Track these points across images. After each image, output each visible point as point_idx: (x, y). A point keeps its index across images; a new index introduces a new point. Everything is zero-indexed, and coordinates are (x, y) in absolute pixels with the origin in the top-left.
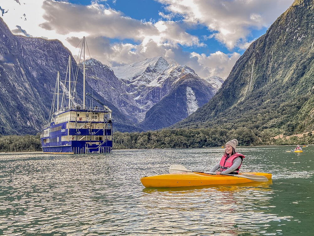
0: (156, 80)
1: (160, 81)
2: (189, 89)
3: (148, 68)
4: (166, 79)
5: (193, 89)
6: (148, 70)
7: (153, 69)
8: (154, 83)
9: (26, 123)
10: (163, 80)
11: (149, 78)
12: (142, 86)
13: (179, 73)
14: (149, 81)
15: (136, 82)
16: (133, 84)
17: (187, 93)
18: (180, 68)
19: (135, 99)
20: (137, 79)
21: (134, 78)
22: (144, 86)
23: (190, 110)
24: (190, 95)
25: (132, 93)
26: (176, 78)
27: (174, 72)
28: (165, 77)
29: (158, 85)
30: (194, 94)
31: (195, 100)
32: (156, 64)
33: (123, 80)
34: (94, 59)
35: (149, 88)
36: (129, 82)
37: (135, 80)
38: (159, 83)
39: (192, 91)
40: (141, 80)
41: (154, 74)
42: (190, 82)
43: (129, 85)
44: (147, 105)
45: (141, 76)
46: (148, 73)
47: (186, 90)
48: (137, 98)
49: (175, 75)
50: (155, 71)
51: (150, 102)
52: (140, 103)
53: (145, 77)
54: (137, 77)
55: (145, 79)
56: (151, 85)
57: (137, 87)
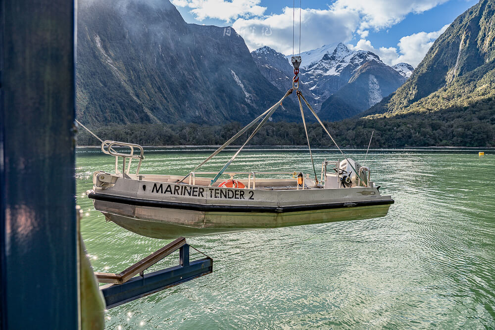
0: (334, 69)
1: (339, 69)
2: (372, 77)
3: (326, 55)
4: (345, 67)
5: (376, 77)
6: (326, 57)
7: (332, 57)
8: (332, 72)
9: (195, 113)
10: (342, 68)
11: (327, 66)
12: (318, 75)
13: (361, 59)
14: (326, 70)
15: (312, 71)
16: (309, 73)
17: (370, 82)
18: (362, 54)
19: (310, 89)
20: (313, 68)
21: (310, 67)
22: (320, 75)
23: (373, 101)
24: (373, 84)
25: (307, 83)
26: (357, 65)
27: (355, 59)
28: (344, 65)
29: (336, 74)
30: (377, 83)
31: (379, 90)
32: (335, 51)
34: (268, 48)
35: (326, 77)
36: (304, 71)
38: (338, 72)
39: (375, 80)
41: (333, 62)
42: (374, 69)
43: (304, 74)
44: (323, 95)
45: (318, 65)
46: (325, 61)
47: (369, 79)
48: (312, 88)
49: (356, 62)
50: (333, 58)
51: (327, 92)
52: (316, 94)
53: (322, 65)
54: (313, 65)
55: (321, 67)
56: (328, 73)
57: (313, 75)
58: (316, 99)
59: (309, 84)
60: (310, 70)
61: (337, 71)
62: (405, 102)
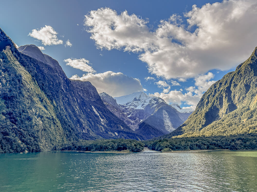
1: (143, 106)
2: (164, 111)
3: (135, 98)
4: (147, 105)
5: (166, 111)
6: (135, 99)
8: (140, 107)
10: (145, 105)
11: (136, 104)
13: (155, 101)
14: (136, 106)
15: (128, 106)
16: (127, 107)
17: (163, 114)
18: (155, 99)
20: (128, 105)
21: (127, 104)
22: (133, 109)
23: (166, 124)
24: (165, 115)
25: (126, 113)
26: (153, 104)
28: (146, 104)
29: (142, 109)
30: (167, 114)
31: (169, 118)
32: (140, 96)
33: (120, 105)
34: (105, 93)
35: (136, 110)
36: (124, 107)
37: (127, 105)
38: (143, 107)
39: (166, 113)
40: (131, 105)
41: (139, 102)
42: (164, 107)
43: (124, 108)
44: (136, 120)
45: (131, 103)
46: (135, 101)
47: (163, 112)
48: (129, 116)
49: (153, 102)
50: (139, 100)
51: (138, 119)
52: (131, 119)
53: (134, 103)
54: (129, 103)
55: (133, 104)
56: (137, 108)
57: (129, 109)
58: (132, 122)
59: (127, 114)
60: (127, 106)
61: (142, 107)
62: (200, 126)
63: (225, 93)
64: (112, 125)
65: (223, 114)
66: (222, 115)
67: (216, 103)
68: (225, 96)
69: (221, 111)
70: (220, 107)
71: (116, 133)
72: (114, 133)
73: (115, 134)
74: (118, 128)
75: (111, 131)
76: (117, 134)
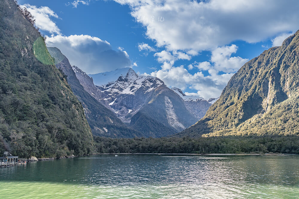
0: (128, 89)
1: (133, 89)
2: (166, 98)
3: (120, 77)
4: (139, 88)
5: (170, 98)
6: (120, 79)
7: (125, 79)
8: (127, 91)
10: (136, 89)
11: (121, 86)
12: (115, 93)
14: (121, 90)
15: (110, 89)
16: (108, 90)
17: (166, 102)
18: (151, 79)
19: (110, 104)
20: (110, 86)
21: (107, 86)
22: (117, 93)
23: (169, 116)
24: (168, 103)
25: (106, 99)
26: (148, 87)
27: (146, 82)
29: (131, 93)
30: (171, 103)
31: (173, 108)
32: (128, 74)
33: (97, 87)
35: (123, 95)
36: (103, 89)
37: (108, 87)
38: (133, 91)
39: (169, 100)
40: (114, 88)
41: (126, 83)
43: (103, 92)
44: (121, 110)
45: (114, 84)
46: (120, 82)
47: (164, 99)
48: (111, 104)
49: (147, 85)
51: (125, 108)
52: (114, 108)
53: (118, 85)
54: (110, 85)
55: (117, 87)
56: (124, 92)
57: (111, 93)
58: (116, 113)
59: (108, 100)
60: (108, 89)
61: (131, 91)
62: (236, 121)
63: (271, 77)
64: (97, 116)
65: (268, 105)
66: (266, 107)
67: (259, 89)
68: (271, 81)
69: (265, 102)
70: (264, 96)
71: (104, 128)
72: (102, 128)
73: (104, 130)
74: (105, 120)
75: (98, 126)
76: (107, 131)
